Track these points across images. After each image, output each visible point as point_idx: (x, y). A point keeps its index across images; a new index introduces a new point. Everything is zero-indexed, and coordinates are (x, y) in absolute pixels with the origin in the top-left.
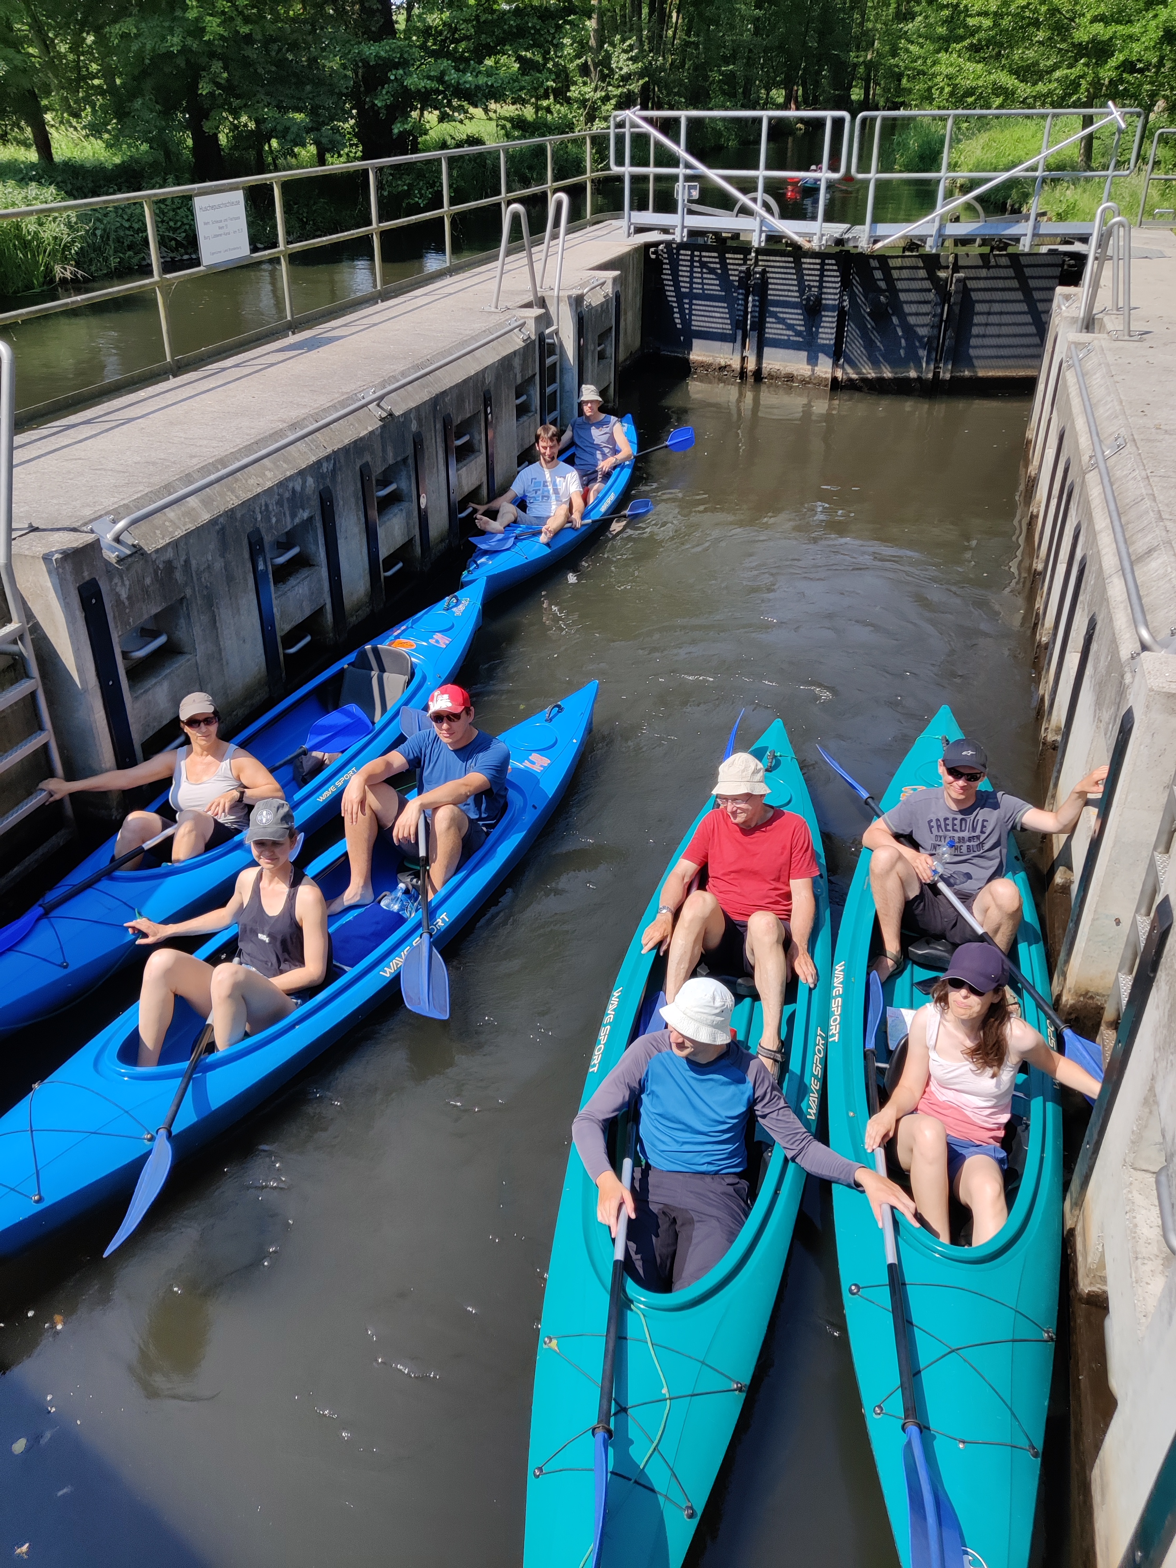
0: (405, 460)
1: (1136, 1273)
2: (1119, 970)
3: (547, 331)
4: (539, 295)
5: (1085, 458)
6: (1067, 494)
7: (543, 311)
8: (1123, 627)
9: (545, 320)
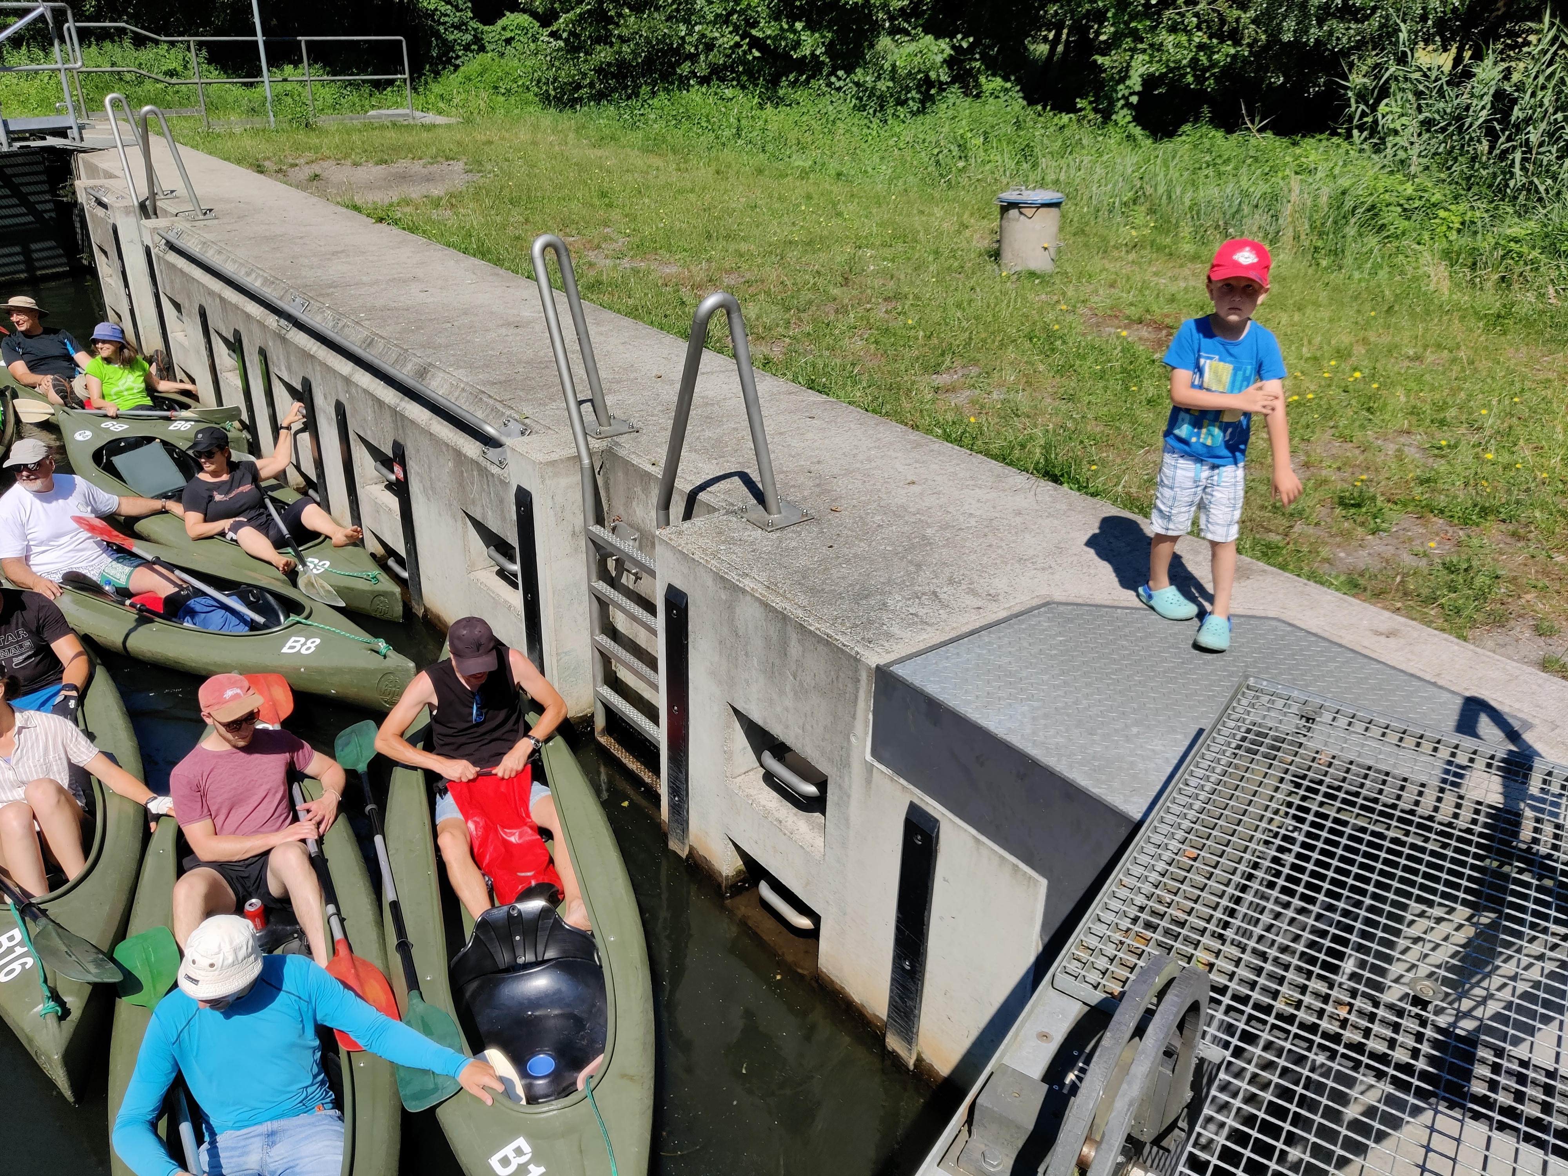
5: (272, 324)
8: (450, 436)
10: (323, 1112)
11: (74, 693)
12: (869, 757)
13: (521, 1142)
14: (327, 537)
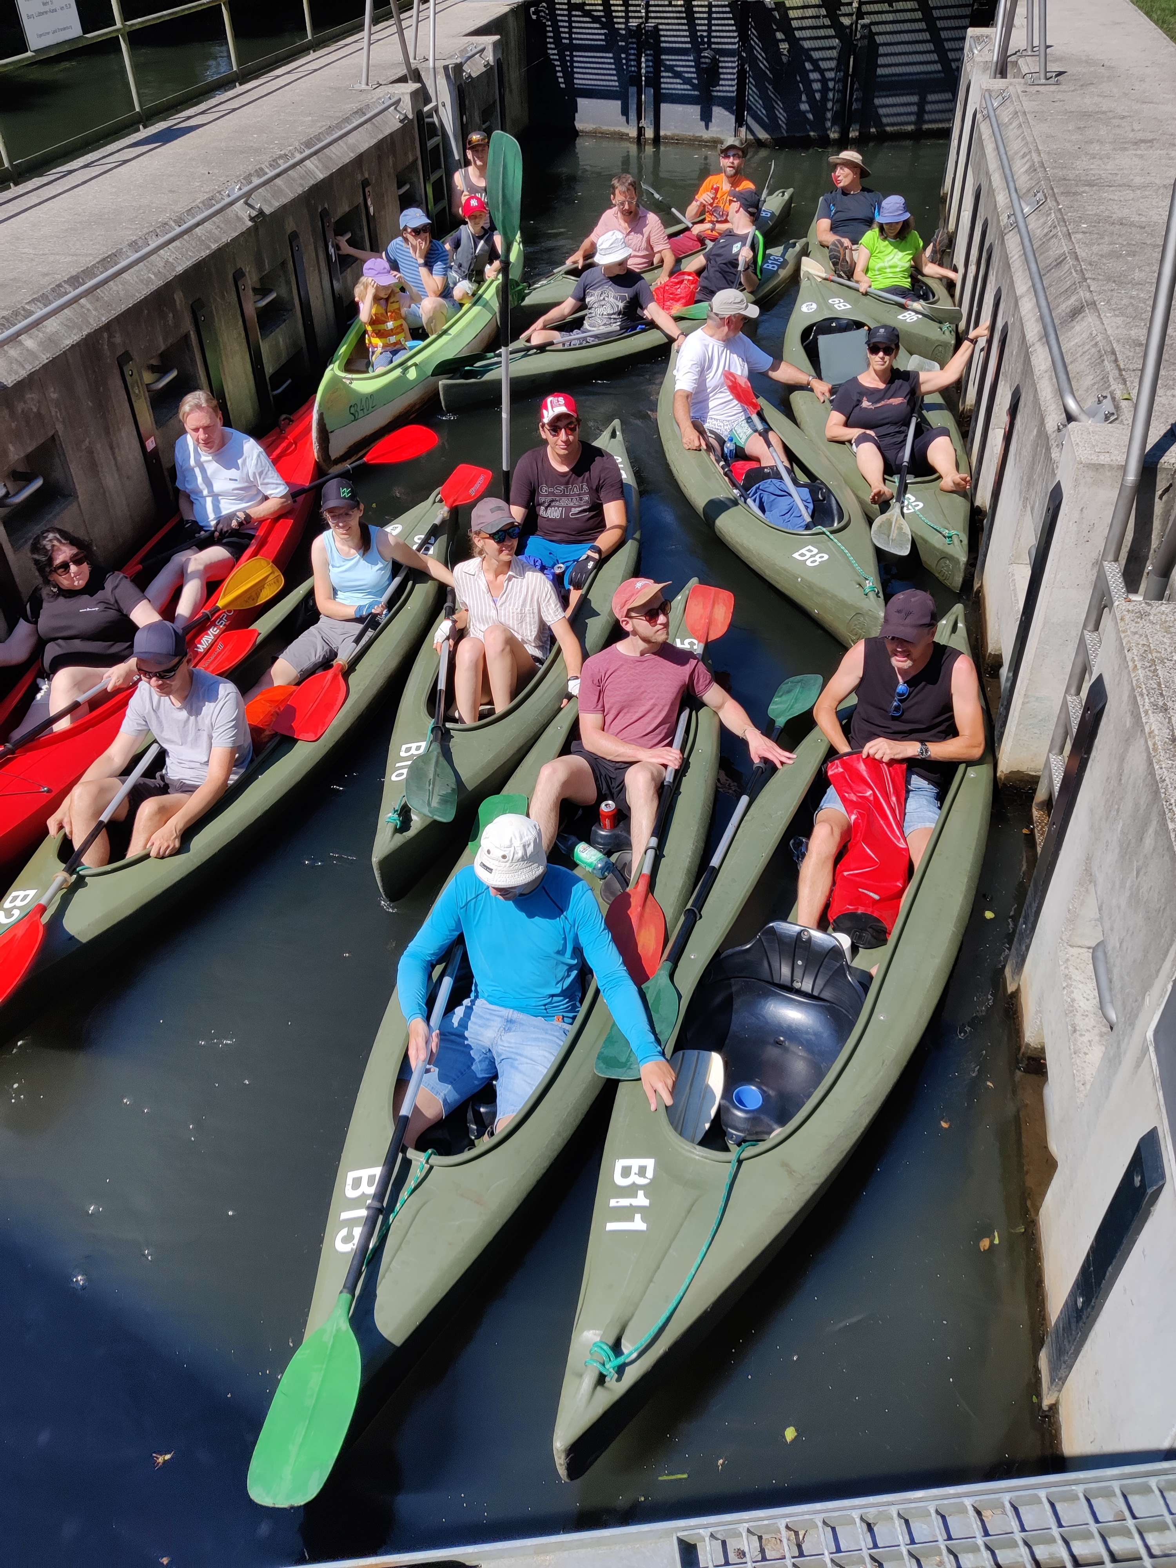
0: (283, 264)
1: (1074, 1045)
2: (1050, 751)
3: (426, 109)
4: (413, 66)
5: (1004, 220)
6: (986, 256)
7: (418, 85)
8: (1048, 398)
9: (422, 96)
10: (561, 1024)
11: (596, 556)
12: (1150, 1035)
13: (650, 1163)
14: (940, 477)
